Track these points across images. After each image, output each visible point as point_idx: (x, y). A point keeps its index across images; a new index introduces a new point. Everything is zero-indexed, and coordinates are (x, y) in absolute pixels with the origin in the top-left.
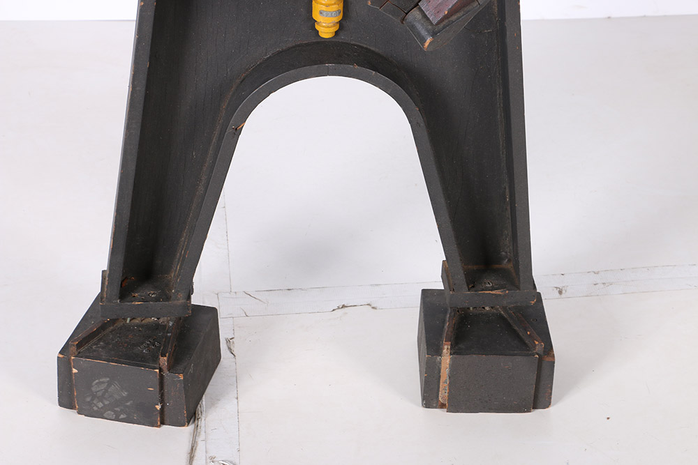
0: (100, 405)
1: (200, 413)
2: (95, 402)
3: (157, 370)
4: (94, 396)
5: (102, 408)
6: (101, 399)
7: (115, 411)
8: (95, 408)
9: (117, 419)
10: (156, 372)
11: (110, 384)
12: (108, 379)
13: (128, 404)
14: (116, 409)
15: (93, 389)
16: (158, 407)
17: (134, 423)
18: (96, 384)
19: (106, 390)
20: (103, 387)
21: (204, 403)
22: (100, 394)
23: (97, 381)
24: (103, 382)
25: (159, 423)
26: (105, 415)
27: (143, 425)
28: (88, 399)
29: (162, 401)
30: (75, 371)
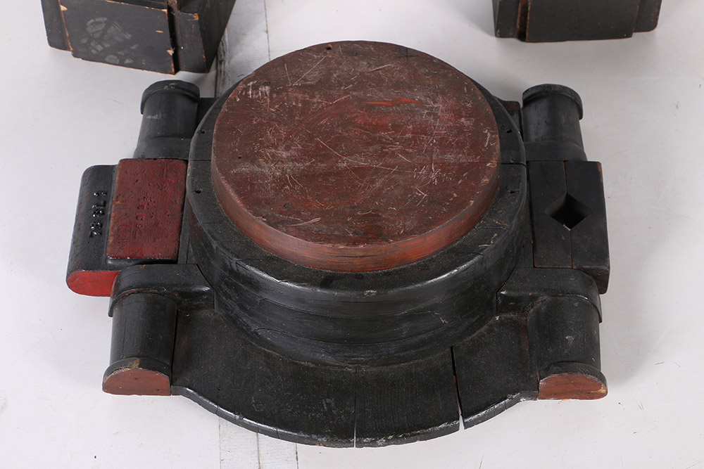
0: (100, 48)
1: (222, 53)
2: (92, 44)
3: (165, 10)
4: (90, 38)
5: (102, 51)
6: (100, 41)
7: (119, 56)
8: (94, 52)
9: (122, 64)
10: (164, 12)
11: (108, 25)
12: (106, 19)
13: (134, 47)
14: (119, 53)
15: (89, 30)
16: (171, 52)
17: (143, 69)
18: (92, 24)
19: (104, 31)
20: (101, 27)
21: (227, 39)
22: (98, 35)
23: (92, 21)
24: (100, 23)
25: (173, 70)
26: (107, 59)
27: (154, 71)
28: (84, 41)
29: (175, 45)
30: (63, 8)
